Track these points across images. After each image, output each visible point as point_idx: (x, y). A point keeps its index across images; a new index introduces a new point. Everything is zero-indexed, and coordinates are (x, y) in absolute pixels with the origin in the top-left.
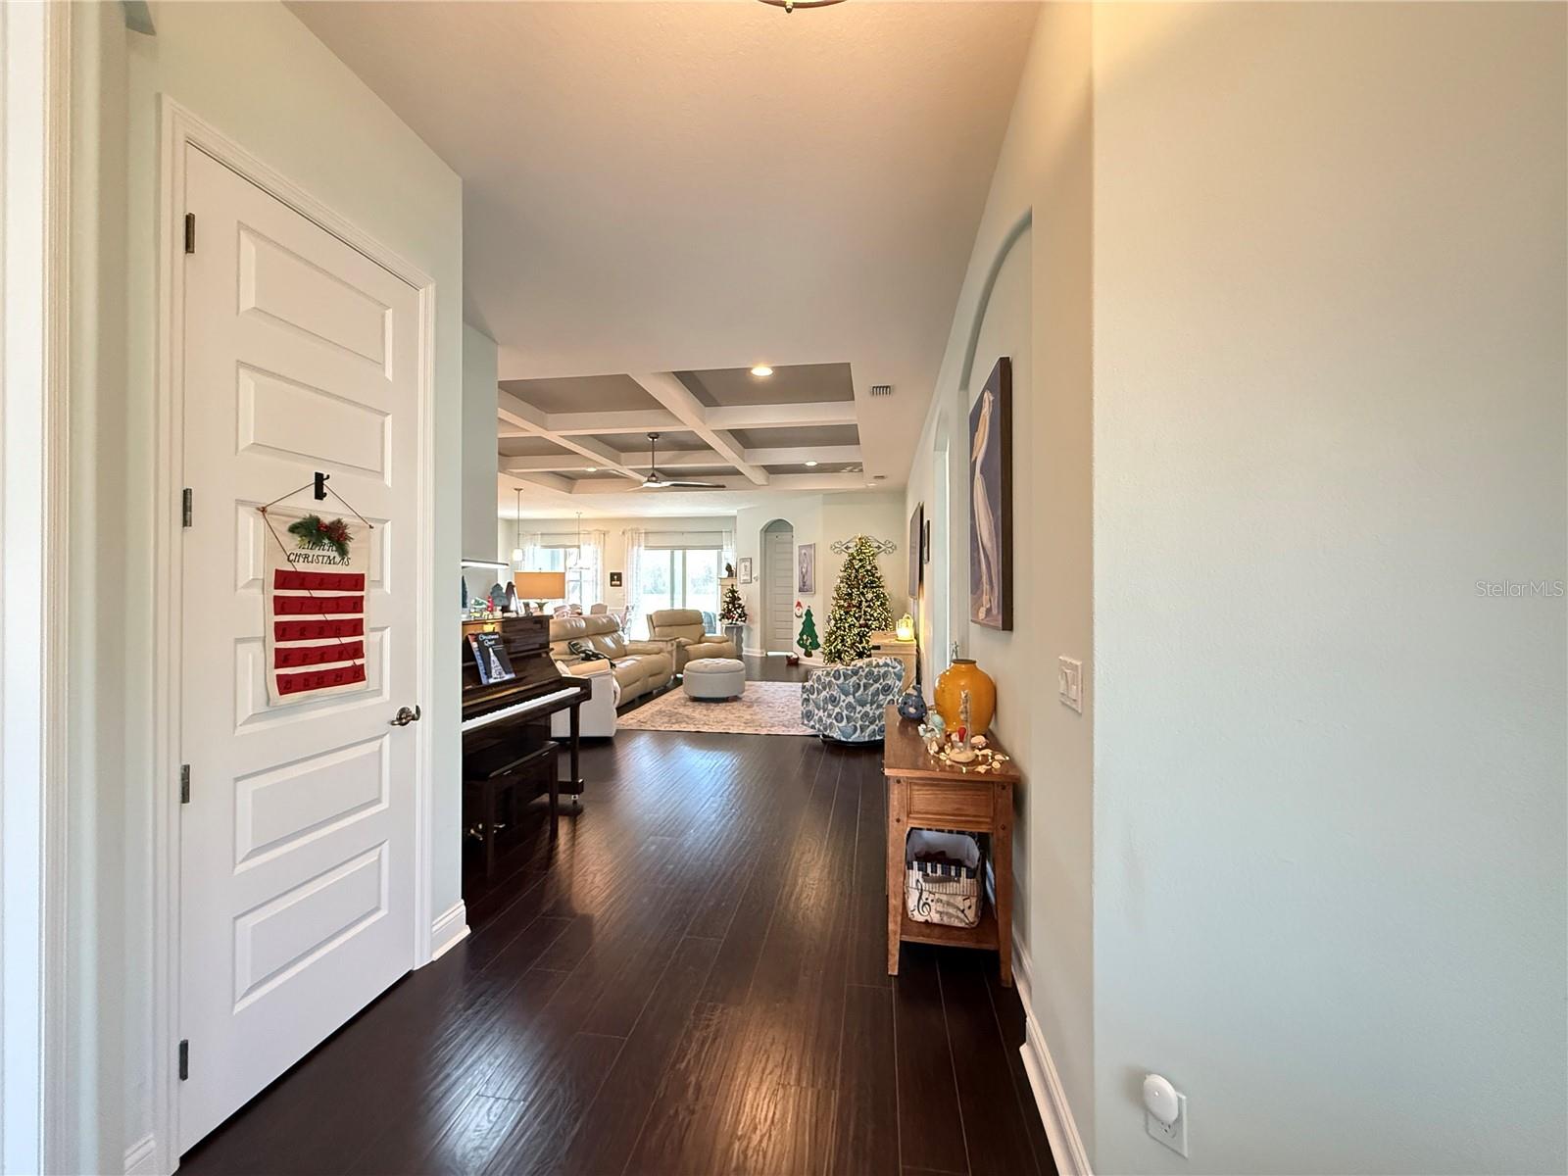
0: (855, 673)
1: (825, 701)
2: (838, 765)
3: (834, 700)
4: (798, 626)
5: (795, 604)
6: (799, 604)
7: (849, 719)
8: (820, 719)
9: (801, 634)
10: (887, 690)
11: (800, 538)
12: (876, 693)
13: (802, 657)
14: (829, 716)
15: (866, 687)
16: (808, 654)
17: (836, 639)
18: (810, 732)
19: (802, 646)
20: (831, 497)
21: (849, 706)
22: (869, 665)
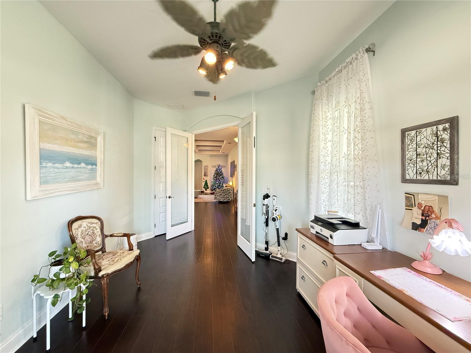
0: (225, 190)
1: (219, 195)
2: (221, 205)
3: (221, 195)
4: (204, 184)
5: (203, 179)
6: (204, 179)
7: (224, 198)
8: (218, 198)
9: (204, 186)
10: (230, 193)
11: (204, 164)
12: (228, 193)
13: (205, 191)
14: (220, 197)
15: (227, 192)
16: (206, 190)
17: (214, 186)
18: (216, 201)
19: (204, 188)
20: (212, 156)
21: (224, 195)
22: (227, 188)
